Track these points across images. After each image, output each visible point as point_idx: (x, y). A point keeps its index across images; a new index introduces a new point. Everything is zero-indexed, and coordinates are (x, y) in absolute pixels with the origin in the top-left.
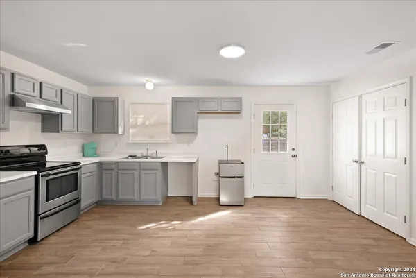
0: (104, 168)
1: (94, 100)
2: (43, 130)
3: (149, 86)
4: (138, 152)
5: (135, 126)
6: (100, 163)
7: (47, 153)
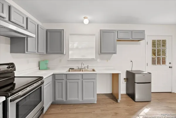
0: (56, 78)
1: (47, 31)
2: (12, 51)
3: (86, 21)
4: (75, 66)
5: (72, 49)
6: (54, 75)
7: (15, 70)
